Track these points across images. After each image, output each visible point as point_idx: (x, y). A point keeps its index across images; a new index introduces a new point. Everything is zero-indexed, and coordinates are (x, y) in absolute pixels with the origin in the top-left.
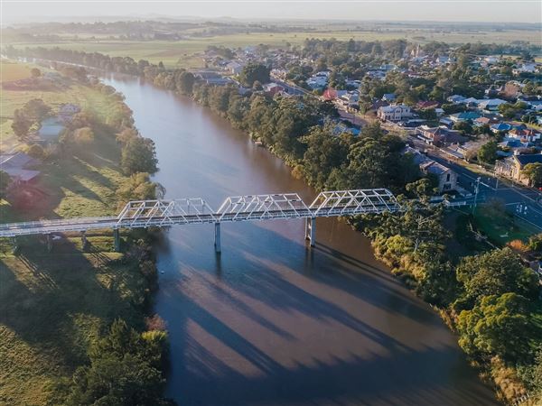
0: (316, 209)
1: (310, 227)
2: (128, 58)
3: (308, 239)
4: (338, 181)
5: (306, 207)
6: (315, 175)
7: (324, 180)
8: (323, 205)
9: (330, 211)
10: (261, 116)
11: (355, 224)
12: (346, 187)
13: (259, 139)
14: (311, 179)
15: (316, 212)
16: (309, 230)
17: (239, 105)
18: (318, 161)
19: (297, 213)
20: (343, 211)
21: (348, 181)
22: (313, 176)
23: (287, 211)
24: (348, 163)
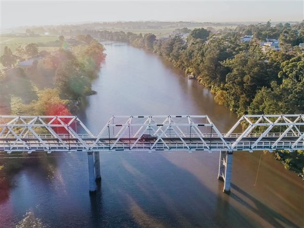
0: (234, 139)
1: (225, 164)
2: (122, 32)
3: (221, 179)
4: (266, 103)
5: (220, 135)
6: (237, 99)
7: (247, 104)
8: (245, 134)
9: (256, 143)
10: (193, 51)
11: (288, 160)
12: (278, 110)
13: (192, 73)
14: (233, 103)
15: (235, 144)
16: (223, 167)
17: (179, 49)
18: (241, 83)
19: (205, 143)
20: (276, 144)
21: (280, 104)
22: (234, 99)
23: (190, 139)
24: (280, 82)
